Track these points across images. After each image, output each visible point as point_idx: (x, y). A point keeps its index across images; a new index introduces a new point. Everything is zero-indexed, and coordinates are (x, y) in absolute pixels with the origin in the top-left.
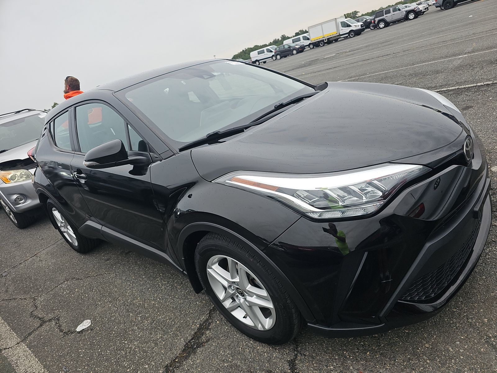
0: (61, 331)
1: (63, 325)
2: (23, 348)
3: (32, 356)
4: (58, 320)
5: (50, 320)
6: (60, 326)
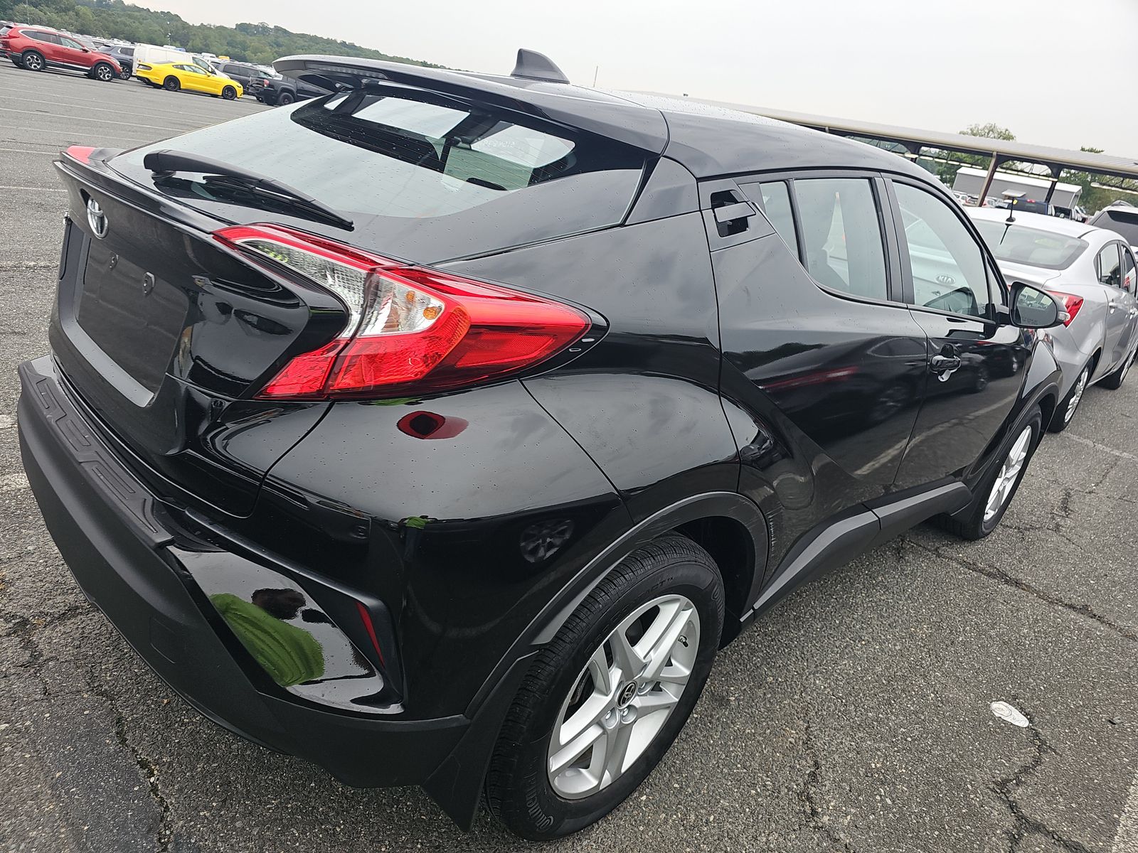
0: (1038, 762)
1: (1019, 763)
2: (1123, 845)
3: (1130, 806)
4: (1004, 783)
5: (1012, 807)
6: (1025, 770)
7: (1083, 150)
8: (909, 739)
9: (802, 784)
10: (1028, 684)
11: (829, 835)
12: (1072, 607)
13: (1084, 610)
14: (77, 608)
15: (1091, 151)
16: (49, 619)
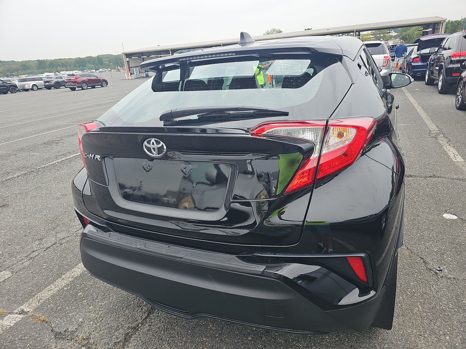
7: (305, 30)
8: (435, 237)
9: (424, 266)
10: (445, 205)
11: (447, 278)
12: (430, 177)
13: (434, 176)
14: (128, 334)
15: (308, 29)
16: (121, 344)
